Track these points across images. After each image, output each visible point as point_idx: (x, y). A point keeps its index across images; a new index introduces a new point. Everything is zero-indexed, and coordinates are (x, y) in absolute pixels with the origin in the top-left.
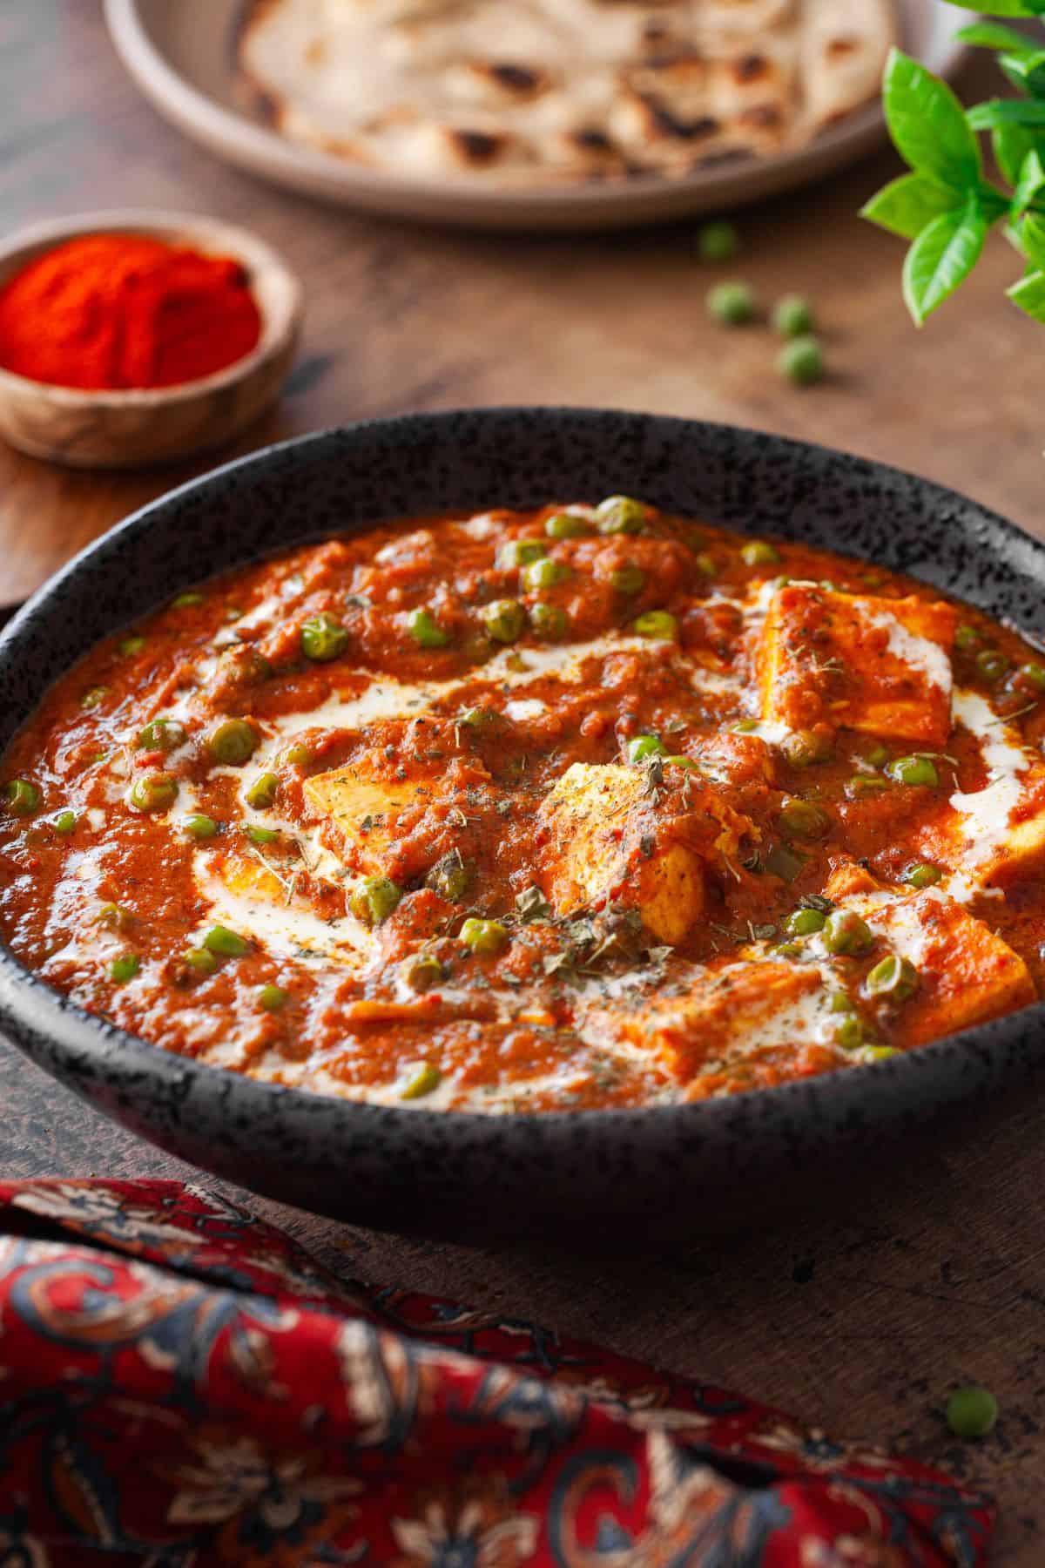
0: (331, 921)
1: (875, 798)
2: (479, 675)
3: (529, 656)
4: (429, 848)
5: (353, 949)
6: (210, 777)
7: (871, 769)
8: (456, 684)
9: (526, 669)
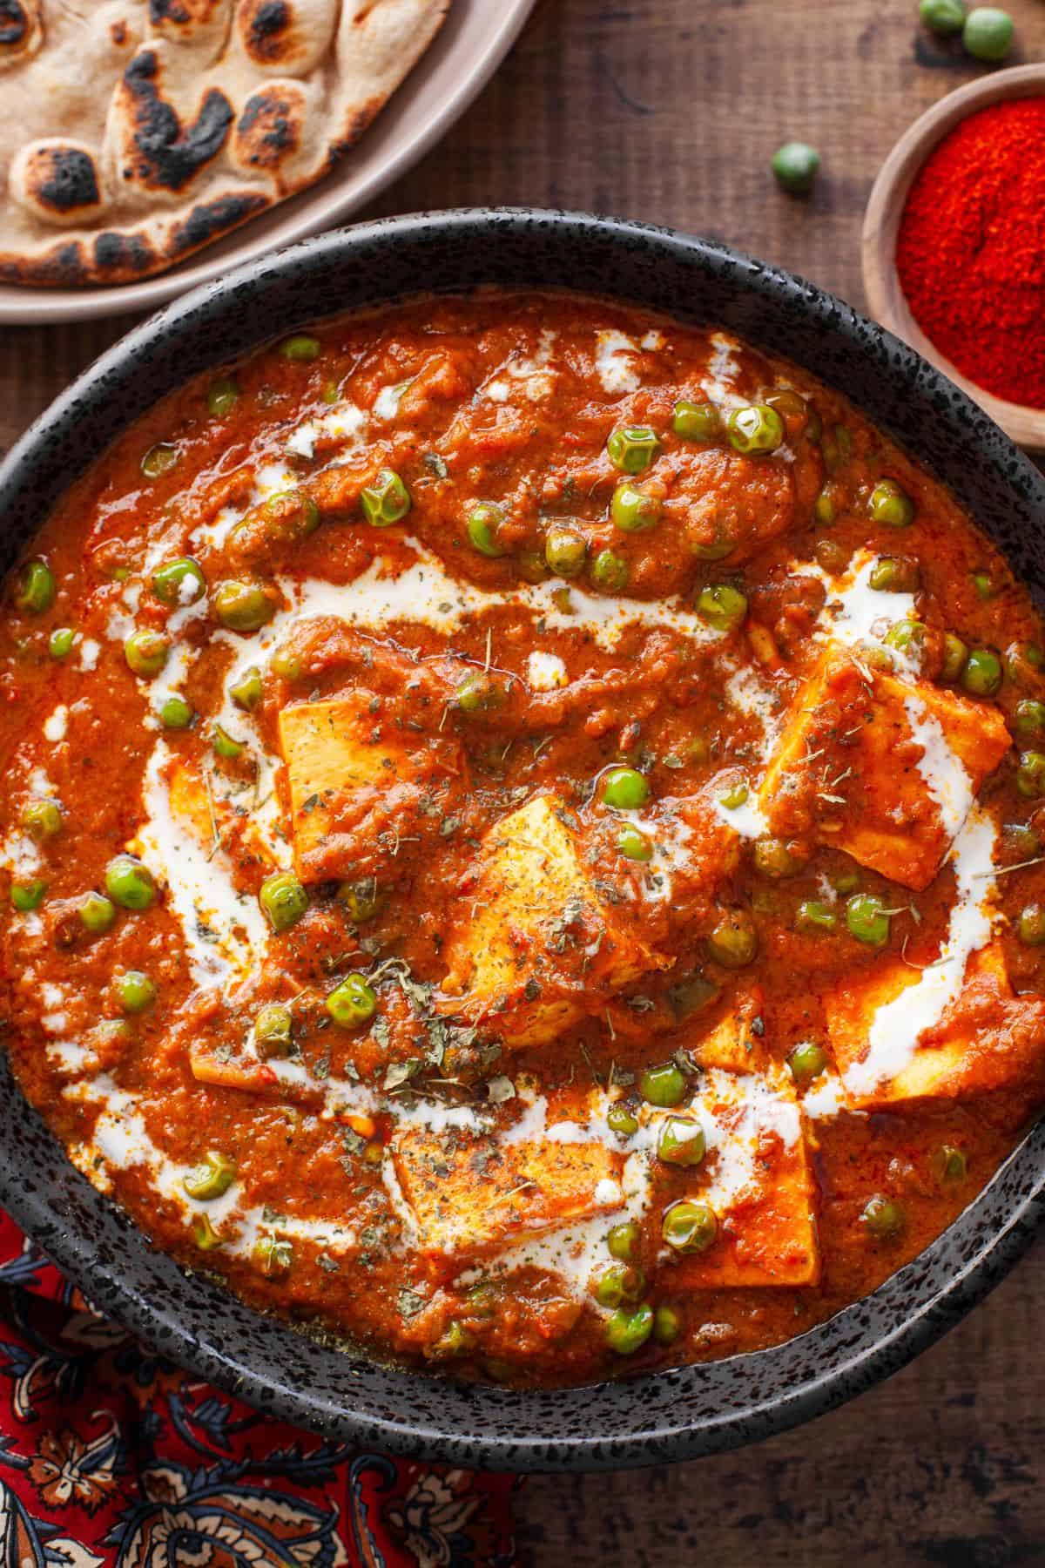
0: (242, 893)
1: (815, 940)
2: (523, 595)
3: (577, 597)
4: (351, 866)
5: (247, 941)
6: (213, 640)
7: (832, 895)
8: (496, 599)
9: (569, 611)
